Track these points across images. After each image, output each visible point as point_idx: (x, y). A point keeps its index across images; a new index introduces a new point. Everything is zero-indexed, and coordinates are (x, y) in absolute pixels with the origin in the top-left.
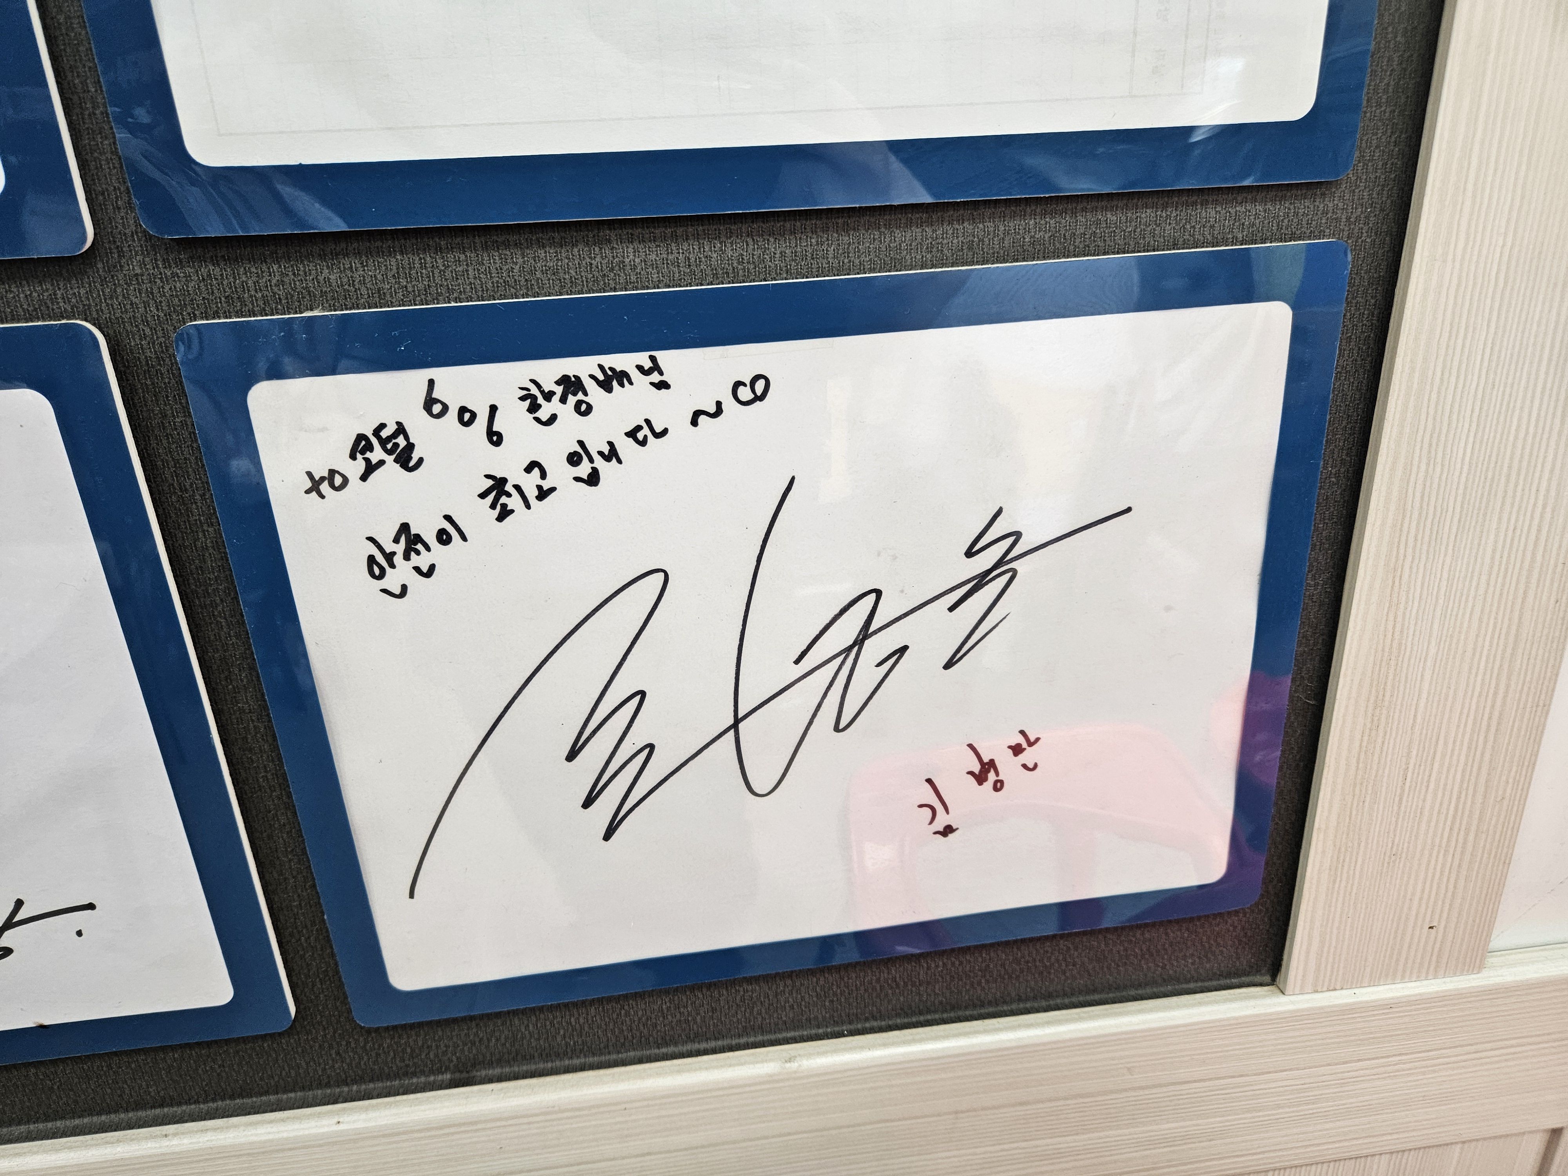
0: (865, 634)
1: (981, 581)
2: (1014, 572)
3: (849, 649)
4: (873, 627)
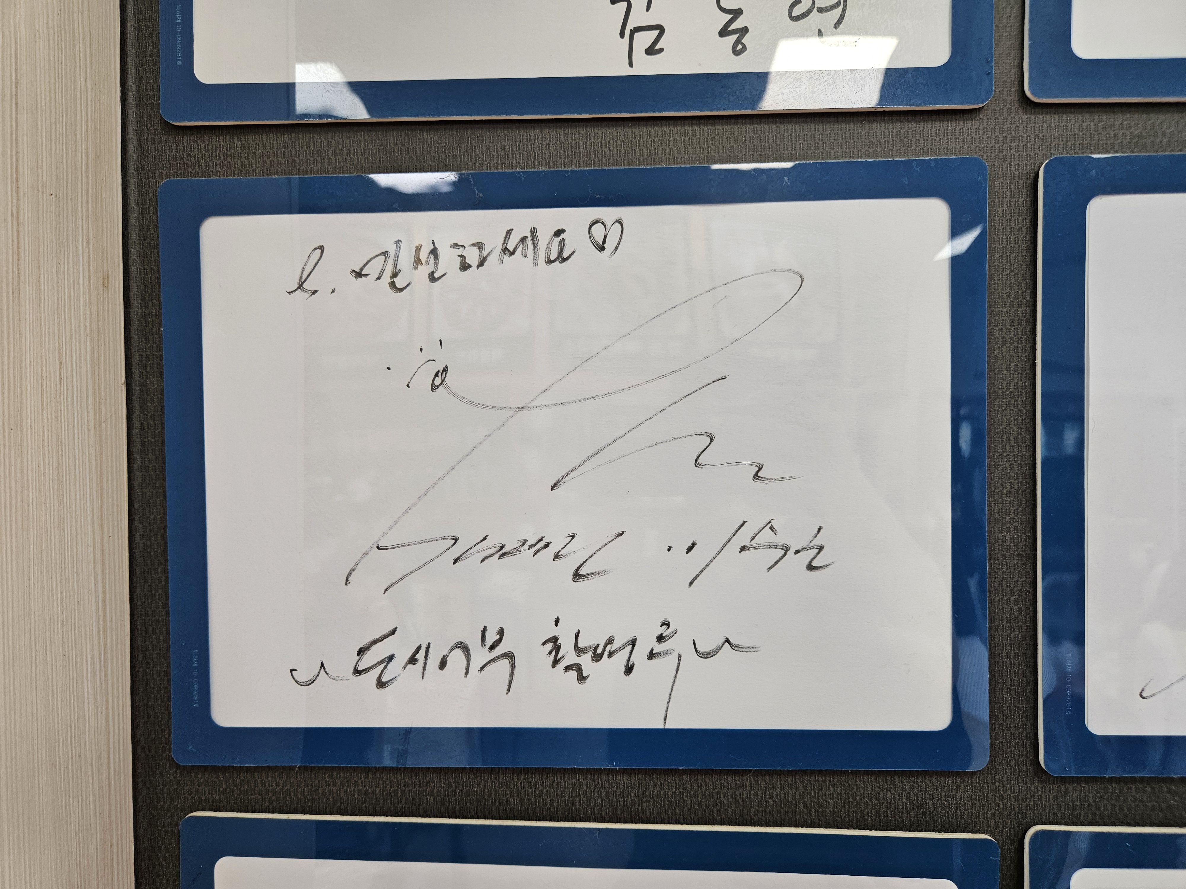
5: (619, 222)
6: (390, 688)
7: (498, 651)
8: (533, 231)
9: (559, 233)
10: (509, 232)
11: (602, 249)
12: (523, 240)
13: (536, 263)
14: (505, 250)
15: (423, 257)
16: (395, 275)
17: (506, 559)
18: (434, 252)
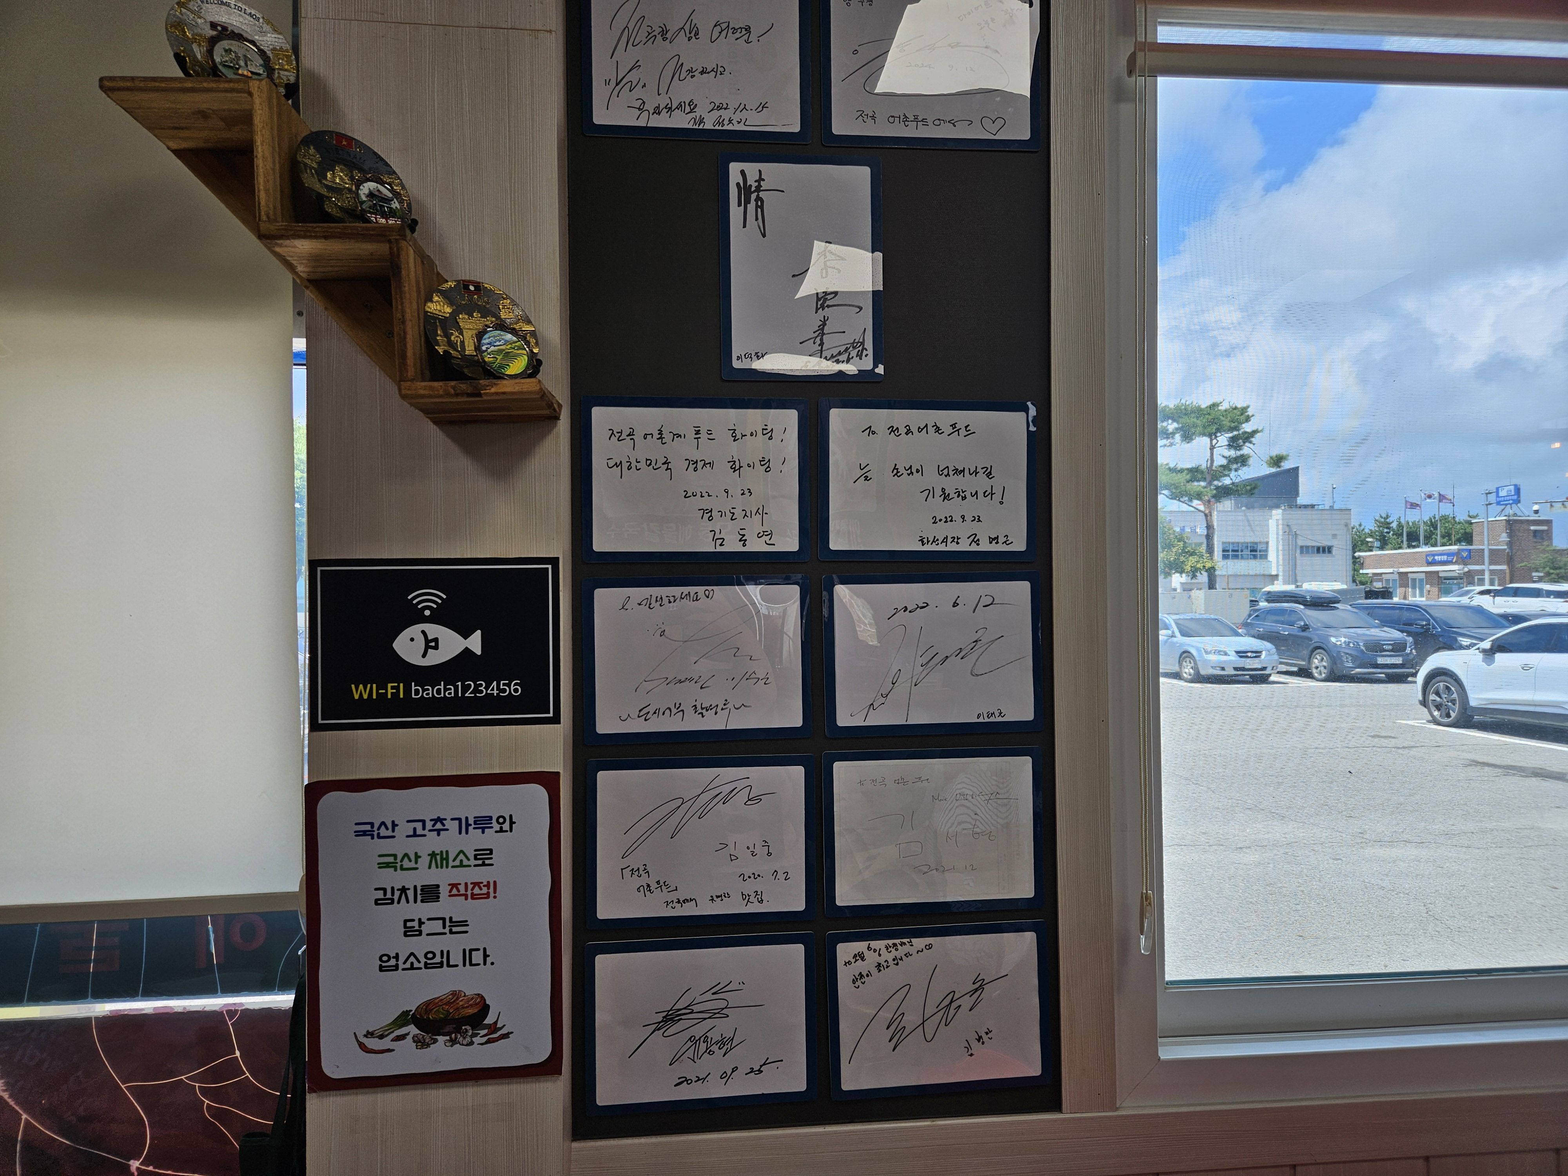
0: (952, 1002)
1: (976, 990)
2: (983, 988)
3: (948, 1005)
4: (954, 1000)
5: (713, 590)
6: (648, 721)
7: (679, 710)
8: (689, 592)
9: (696, 593)
10: (682, 593)
11: (708, 597)
12: (686, 595)
13: (690, 600)
14: (681, 598)
15: (658, 600)
16: (650, 604)
17: (682, 684)
18: (661, 598)
